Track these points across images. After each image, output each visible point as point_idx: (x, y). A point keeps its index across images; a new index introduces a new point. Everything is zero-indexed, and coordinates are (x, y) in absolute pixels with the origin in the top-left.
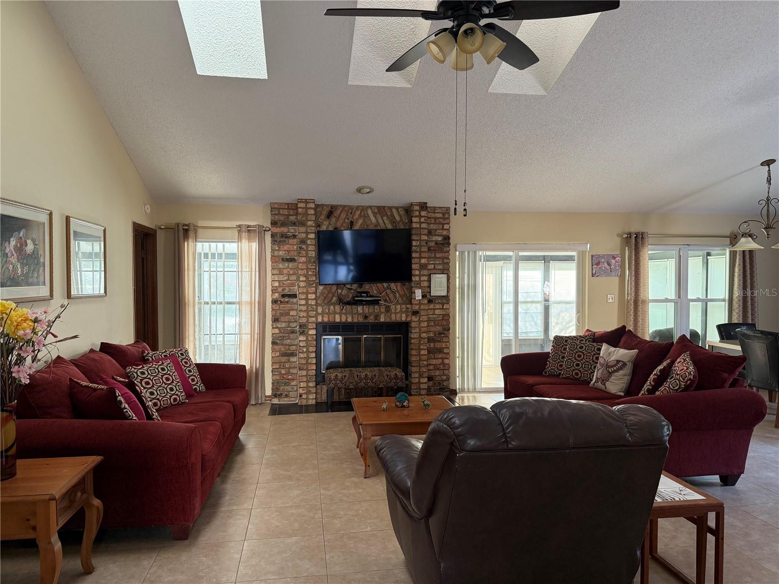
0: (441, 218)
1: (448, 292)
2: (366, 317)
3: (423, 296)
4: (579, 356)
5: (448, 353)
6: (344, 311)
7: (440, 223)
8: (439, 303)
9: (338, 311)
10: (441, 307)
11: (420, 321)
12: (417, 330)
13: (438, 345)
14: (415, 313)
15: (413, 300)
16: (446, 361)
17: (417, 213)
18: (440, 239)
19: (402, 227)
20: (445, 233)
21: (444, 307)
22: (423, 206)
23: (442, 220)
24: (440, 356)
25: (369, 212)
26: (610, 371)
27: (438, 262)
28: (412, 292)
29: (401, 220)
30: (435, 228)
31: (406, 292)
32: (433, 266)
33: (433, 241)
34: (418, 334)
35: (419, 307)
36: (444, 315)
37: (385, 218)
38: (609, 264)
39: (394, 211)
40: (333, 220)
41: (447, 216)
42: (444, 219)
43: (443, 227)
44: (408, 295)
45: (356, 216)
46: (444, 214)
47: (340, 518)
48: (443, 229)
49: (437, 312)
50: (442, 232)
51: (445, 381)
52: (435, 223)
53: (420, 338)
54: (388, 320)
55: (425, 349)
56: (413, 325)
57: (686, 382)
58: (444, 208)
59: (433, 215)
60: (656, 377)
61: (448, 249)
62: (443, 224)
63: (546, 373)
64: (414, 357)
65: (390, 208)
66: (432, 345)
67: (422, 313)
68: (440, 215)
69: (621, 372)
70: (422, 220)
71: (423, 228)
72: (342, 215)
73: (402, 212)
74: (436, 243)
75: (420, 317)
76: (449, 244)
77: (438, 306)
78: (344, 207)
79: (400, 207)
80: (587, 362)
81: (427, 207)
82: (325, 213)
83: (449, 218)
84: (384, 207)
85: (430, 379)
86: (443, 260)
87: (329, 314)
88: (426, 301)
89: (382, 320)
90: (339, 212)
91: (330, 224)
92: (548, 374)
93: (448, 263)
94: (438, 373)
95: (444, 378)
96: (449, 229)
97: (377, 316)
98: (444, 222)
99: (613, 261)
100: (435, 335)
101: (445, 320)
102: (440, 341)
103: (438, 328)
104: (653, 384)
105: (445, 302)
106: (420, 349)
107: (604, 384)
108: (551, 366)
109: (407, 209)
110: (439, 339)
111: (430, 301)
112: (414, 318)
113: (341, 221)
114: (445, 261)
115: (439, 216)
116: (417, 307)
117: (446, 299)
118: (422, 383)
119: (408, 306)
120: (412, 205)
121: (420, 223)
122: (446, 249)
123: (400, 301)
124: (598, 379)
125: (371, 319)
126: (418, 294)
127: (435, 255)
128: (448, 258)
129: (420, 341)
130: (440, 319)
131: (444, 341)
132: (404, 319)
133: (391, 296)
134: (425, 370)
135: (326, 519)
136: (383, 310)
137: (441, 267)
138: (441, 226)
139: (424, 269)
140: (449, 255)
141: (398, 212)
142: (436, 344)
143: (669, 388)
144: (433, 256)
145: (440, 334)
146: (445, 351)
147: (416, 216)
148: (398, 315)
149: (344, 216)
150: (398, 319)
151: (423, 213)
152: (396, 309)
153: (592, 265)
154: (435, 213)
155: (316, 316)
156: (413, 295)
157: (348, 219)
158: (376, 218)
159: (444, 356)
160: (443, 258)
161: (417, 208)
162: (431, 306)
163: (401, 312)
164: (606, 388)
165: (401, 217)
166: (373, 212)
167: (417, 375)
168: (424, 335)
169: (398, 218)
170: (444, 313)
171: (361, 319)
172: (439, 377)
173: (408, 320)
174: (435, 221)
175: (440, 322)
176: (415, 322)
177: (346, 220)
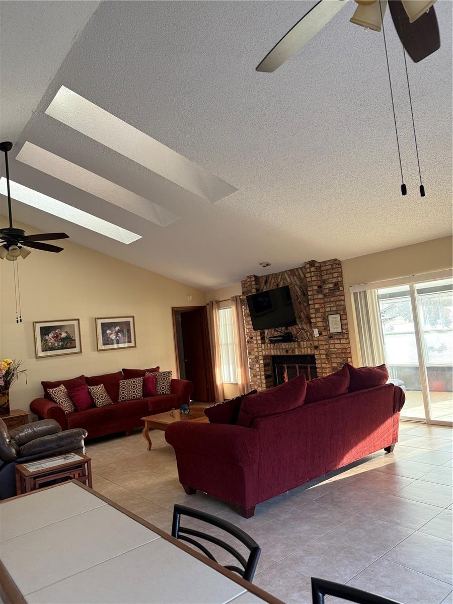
0: (330, 269)
1: (342, 329)
2: (287, 351)
3: (320, 334)
6: (275, 347)
7: (330, 273)
8: (337, 339)
9: (272, 348)
10: (339, 342)
11: (320, 354)
12: (319, 361)
14: (316, 347)
15: (314, 337)
17: (309, 270)
18: (332, 286)
20: (336, 280)
22: (313, 263)
23: (331, 271)
25: (286, 275)
27: (332, 305)
28: (313, 331)
30: (327, 278)
32: (329, 308)
33: (326, 289)
34: (320, 365)
35: (318, 343)
36: (344, 349)
37: (295, 277)
39: (300, 270)
42: (333, 269)
43: (333, 275)
45: (279, 280)
46: (332, 265)
48: (333, 277)
49: (337, 346)
50: (332, 280)
52: (327, 274)
53: (322, 368)
54: (300, 354)
56: (316, 357)
58: (331, 260)
59: (325, 268)
61: (342, 292)
65: (297, 269)
67: (321, 347)
68: (330, 267)
71: (314, 281)
72: (272, 280)
74: (330, 290)
75: (319, 351)
77: (337, 341)
81: (317, 263)
82: (264, 281)
84: (293, 270)
86: (336, 303)
87: (268, 349)
89: (297, 353)
90: (270, 279)
91: (267, 288)
97: (293, 351)
98: (333, 272)
100: (338, 365)
105: (341, 337)
109: (304, 268)
111: (328, 338)
112: (316, 352)
113: (272, 285)
114: (341, 303)
116: (316, 343)
117: (344, 334)
119: (311, 342)
120: (305, 264)
125: (290, 353)
126: (316, 332)
127: (331, 299)
129: (322, 370)
130: (342, 351)
132: (309, 352)
133: (305, 334)
136: (296, 346)
137: (334, 309)
139: (318, 312)
144: (328, 300)
148: (305, 350)
150: (306, 353)
151: (312, 269)
152: (304, 345)
154: (326, 266)
155: (262, 351)
156: (313, 333)
157: (275, 282)
158: (290, 279)
160: (339, 301)
161: (308, 266)
162: (332, 342)
163: (307, 347)
166: (288, 275)
168: (325, 365)
170: (342, 347)
171: (285, 353)
173: (312, 353)
174: (327, 272)
175: (340, 355)
176: (317, 354)
177: (275, 284)
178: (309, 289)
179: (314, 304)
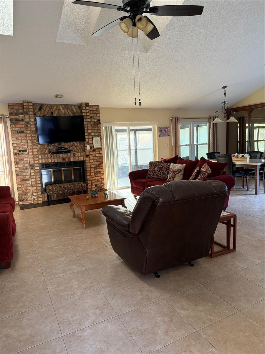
0: (95, 111)
1: (101, 146)
2: (64, 159)
3: (90, 148)
4: (161, 169)
5: (103, 174)
6: (52, 157)
7: (95, 113)
8: (98, 151)
9: (50, 157)
10: (99, 153)
11: (90, 160)
12: (89, 164)
13: (98, 170)
14: (87, 156)
15: (86, 150)
16: (102, 177)
17: (85, 108)
18: (96, 121)
19: (77, 115)
20: (98, 118)
21: (100, 153)
22: (87, 105)
23: (96, 112)
24: (100, 175)
25: (61, 107)
27: (96, 132)
28: (85, 147)
29: (77, 112)
30: (93, 115)
31: (82, 146)
32: (93, 134)
33: (92, 122)
34: (89, 166)
35: (89, 153)
36: (100, 156)
37: (69, 110)
38: (165, 131)
39: (73, 107)
40: (42, 111)
41: (98, 110)
42: (97, 111)
43: (97, 115)
44: (83, 148)
45: (54, 109)
46: (97, 109)
47: (80, 246)
48: (97, 116)
49: (97, 155)
50: (96, 118)
51: (103, 186)
52: (93, 113)
53: (91, 168)
54: (75, 160)
55: (93, 173)
56: (87, 162)
57: (208, 174)
58: (97, 106)
59: (92, 109)
60: (196, 173)
61: (100, 125)
62: (97, 114)
63: (147, 177)
64: (89, 176)
65: (71, 105)
66: (96, 170)
67: (90, 156)
68: (95, 109)
69: (180, 174)
70: (87, 111)
71: (88, 116)
72: (47, 109)
73: (77, 108)
74: (94, 123)
75: (90, 158)
76: (100, 123)
77: (97, 152)
78: (47, 105)
79: (76, 105)
80: (164, 171)
81: (89, 105)
82: (38, 108)
83: (99, 111)
84: (68, 105)
85: (96, 185)
86: (98, 131)
87: (45, 159)
88: (92, 150)
89: (72, 160)
90: (45, 107)
91: (41, 113)
94: (99, 183)
95: (102, 184)
96: (99, 116)
97: (69, 159)
98: (97, 113)
99: (167, 129)
100: (97, 165)
101: (101, 159)
102: (99, 169)
103: (98, 163)
104: (195, 176)
105: (100, 150)
106: (91, 173)
107: (173, 179)
108: (149, 174)
109: (79, 106)
110: (99, 167)
111: (94, 150)
112: (87, 159)
113: (46, 112)
114: (99, 131)
115: (94, 110)
116: (88, 153)
117: (100, 149)
118: (93, 188)
119: (84, 153)
120: (81, 104)
121: (86, 113)
122: (99, 126)
123: (80, 151)
124: (170, 177)
125: (67, 160)
126: (88, 147)
127: (94, 128)
128: (100, 130)
129: (90, 169)
130: (99, 158)
131: (101, 168)
132: (82, 159)
133: (75, 148)
134: (94, 182)
135: (74, 248)
136: (72, 155)
137: (97, 134)
138: (96, 114)
139: (90, 135)
140: (100, 128)
141: (75, 107)
142: (97, 170)
143: (202, 177)
144: (93, 129)
145: (99, 165)
146: (102, 172)
147: (84, 110)
149: (48, 109)
150: (80, 160)
151: (87, 108)
152: (78, 155)
153: (159, 132)
154: (92, 108)
155: (38, 160)
156: (86, 148)
157: (50, 111)
158: (64, 111)
159: (101, 175)
160: (98, 130)
161: (84, 105)
162: (94, 153)
163: (81, 156)
165: (76, 110)
166: (62, 107)
167: (90, 184)
168: (92, 166)
169: (75, 111)
170: (100, 155)
171: (62, 161)
172: (100, 185)
173: (84, 159)
174: (93, 112)
175: (99, 160)
176: (87, 160)
177: (49, 112)
178: (85, 120)
179: (88, 130)
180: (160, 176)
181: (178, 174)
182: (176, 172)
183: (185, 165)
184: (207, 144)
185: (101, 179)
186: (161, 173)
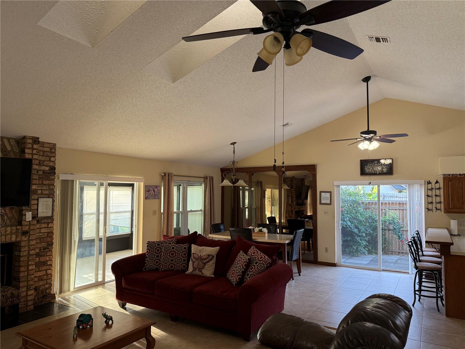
0: (48, 152)
1: (52, 213)
3: (33, 218)
4: (173, 254)
5: (51, 265)
7: (47, 156)
8: (45, 223)
10: (46, 226)
11: (29, 241)
12: (26, 249)
13: (43, 259)
14: (25, 233)
15: (23, 222)
16: (49, 272)
17: (30, 146)
18: (47, 169)
19: (12, 156)
20: (51, 164)
21: (49, 226)
22: (36, 140)
23: (49, 154)
24: (45, 268)
26: (204, 262)
27: (45, 188)
28: (21, 215)
29: (12, 150)
30: (43, 159)
31: (15, 214)
32: (40, 191)
33: (41, 170)
34: (27, 252)
35: (29, 228)
36: (48, 233)
38: (154, 192)
39: (6, 141)
41: (53, 151)
42: (51, 152)
43: (50, 159)
44: (16, 217)
46: (51, 149)
48: (50, 161)
49: (43, 230)
50: (49, 164)
51: (47, 289)
52: (43, 156)
53: (29, 255)
55: (33, 265)
56: (23, 244)
57: (267, 265)
58: (51, 143)
59: (41, 148)
60: (246, 263)
61: (54, 177)
62: (50, 157)
63: (145, 269)
64: (23, 273)
66: (37, 259)
67: (31, 232)
68: (48, 149)
70: (35, 152)
71: (34, 159)
73: (13, 143)
74: (44, 172)
75: (30, 236)
76: (55, 173)
77: (43, 226)
79: (12, 138)
80: (178, 257)
81: (39, 142)
83: (55, 153)
85: (36, 289)
86: (49, 186)
88: (35, 222)
92: (147, 269)
93: (53, 189)
94: (41, 283)
95: (47, 286)
96: (54, 161)
98: (51, 155)
99: (156, 189)
100: (40, 250)
101: (49, 237)
102: (44, 256)
103: (44, 245)
104: (245, 268)
105: (50, 221)
106: (28, 266)
107: (201, 271)
108: (149, 264)
109: (18, 141)
110: (43, 254)
111: (38, 222)
112: (24, 238)
114: (51, 187)
115: (46, 150)
116: (27, 228)
117: (50, 219)
118: (30, 295)
119: (18, 227)
120: (24, 137)
121: (33, 154)
122: (52, 177)
123: (8, 222)
124: (195, 268)
126: (29, 216)
127: (42, 182)
128: (53, 185)
129: (28, 258)
130: (46, 236)
131: (48, 254)
132: (13, 239)
134: (32, 283)
137: (47, 192)
138: (48, 158)
139: (35, 194)
140: (54, 182)
141: (9, 142)
142: (41, 258)
143: (258, 269)
144: (41, 183)
145: (45, 249)
146: (49, 263)
147: (29, 148)
148: (8, 237)
150: (8, 241)
151: (35, 146)
153: (146, 192)
154: (43, 147)
156: (24, 217)
159: (48, 267)
160: (49, 185)
161: (30, 141)
162: (38, 226)
163: (11, 233)
164: (202, 274)
165: (12, 147)
167: (25, 289)
168: (32, 252)
169: (9, 148)
170: (49, 231)
172: (43, 287)
173: (18, 240)
174: (43, 153)
175: (45, 239)
176: (24, 241)
180: (172, 267)
181: (209, 264)
182: (205, 259)
183: (217, 249)
184: (201, 211)
185: (47, 274)
186: (172, 260)
